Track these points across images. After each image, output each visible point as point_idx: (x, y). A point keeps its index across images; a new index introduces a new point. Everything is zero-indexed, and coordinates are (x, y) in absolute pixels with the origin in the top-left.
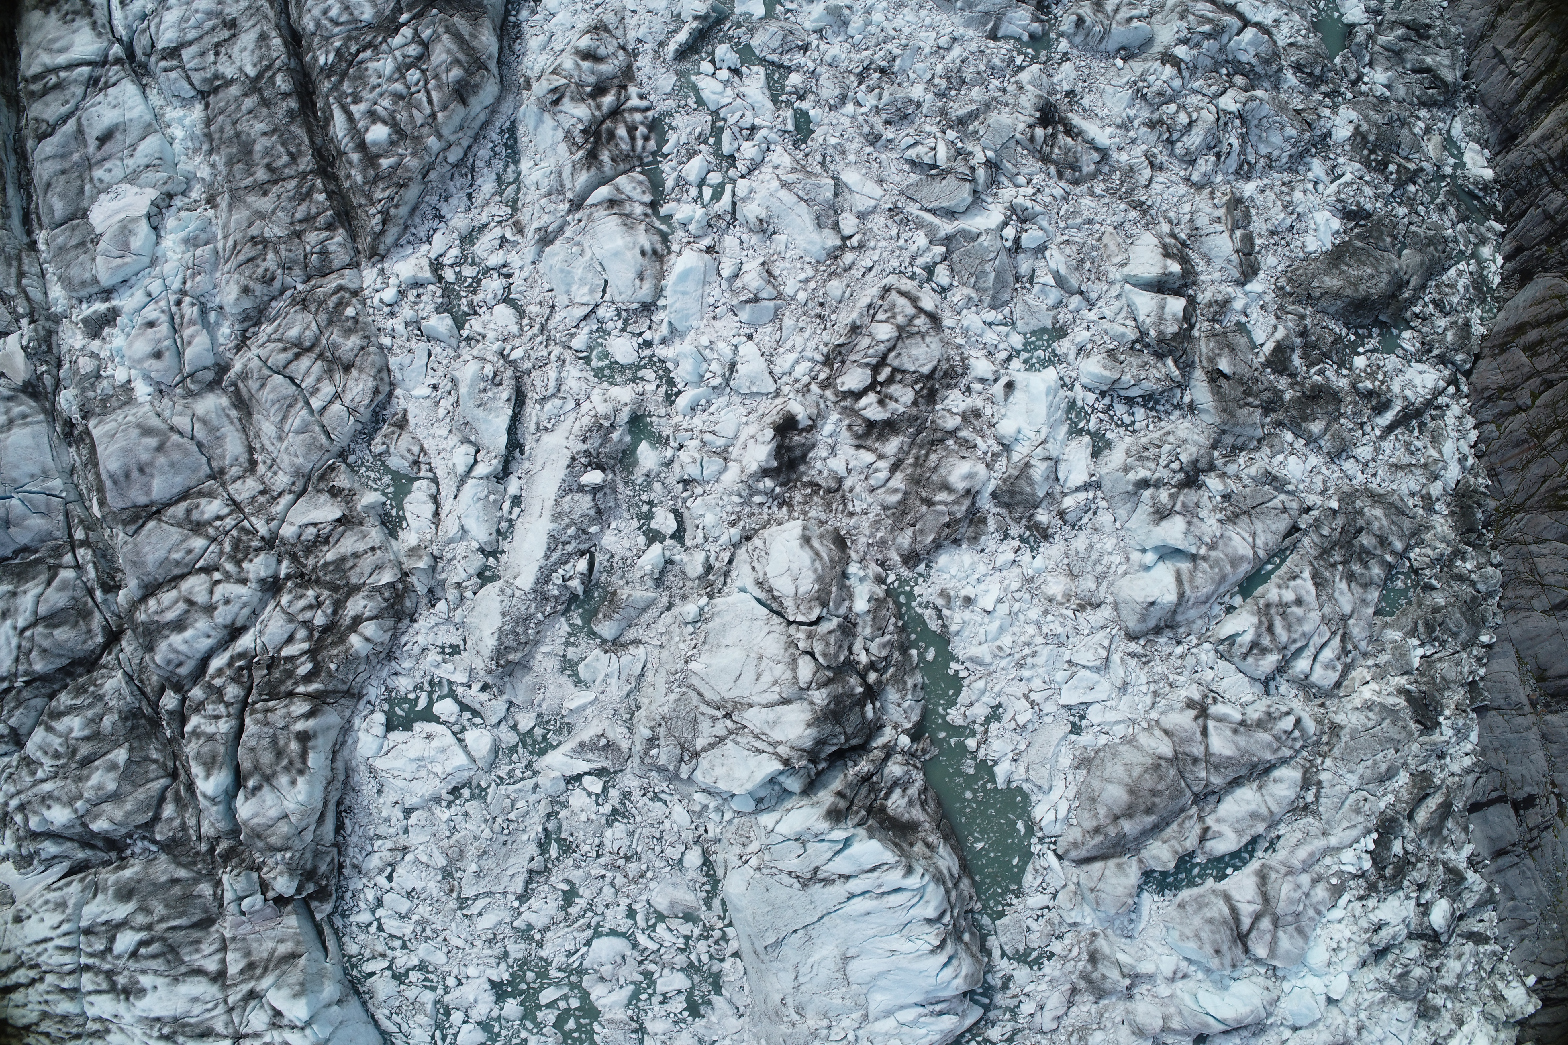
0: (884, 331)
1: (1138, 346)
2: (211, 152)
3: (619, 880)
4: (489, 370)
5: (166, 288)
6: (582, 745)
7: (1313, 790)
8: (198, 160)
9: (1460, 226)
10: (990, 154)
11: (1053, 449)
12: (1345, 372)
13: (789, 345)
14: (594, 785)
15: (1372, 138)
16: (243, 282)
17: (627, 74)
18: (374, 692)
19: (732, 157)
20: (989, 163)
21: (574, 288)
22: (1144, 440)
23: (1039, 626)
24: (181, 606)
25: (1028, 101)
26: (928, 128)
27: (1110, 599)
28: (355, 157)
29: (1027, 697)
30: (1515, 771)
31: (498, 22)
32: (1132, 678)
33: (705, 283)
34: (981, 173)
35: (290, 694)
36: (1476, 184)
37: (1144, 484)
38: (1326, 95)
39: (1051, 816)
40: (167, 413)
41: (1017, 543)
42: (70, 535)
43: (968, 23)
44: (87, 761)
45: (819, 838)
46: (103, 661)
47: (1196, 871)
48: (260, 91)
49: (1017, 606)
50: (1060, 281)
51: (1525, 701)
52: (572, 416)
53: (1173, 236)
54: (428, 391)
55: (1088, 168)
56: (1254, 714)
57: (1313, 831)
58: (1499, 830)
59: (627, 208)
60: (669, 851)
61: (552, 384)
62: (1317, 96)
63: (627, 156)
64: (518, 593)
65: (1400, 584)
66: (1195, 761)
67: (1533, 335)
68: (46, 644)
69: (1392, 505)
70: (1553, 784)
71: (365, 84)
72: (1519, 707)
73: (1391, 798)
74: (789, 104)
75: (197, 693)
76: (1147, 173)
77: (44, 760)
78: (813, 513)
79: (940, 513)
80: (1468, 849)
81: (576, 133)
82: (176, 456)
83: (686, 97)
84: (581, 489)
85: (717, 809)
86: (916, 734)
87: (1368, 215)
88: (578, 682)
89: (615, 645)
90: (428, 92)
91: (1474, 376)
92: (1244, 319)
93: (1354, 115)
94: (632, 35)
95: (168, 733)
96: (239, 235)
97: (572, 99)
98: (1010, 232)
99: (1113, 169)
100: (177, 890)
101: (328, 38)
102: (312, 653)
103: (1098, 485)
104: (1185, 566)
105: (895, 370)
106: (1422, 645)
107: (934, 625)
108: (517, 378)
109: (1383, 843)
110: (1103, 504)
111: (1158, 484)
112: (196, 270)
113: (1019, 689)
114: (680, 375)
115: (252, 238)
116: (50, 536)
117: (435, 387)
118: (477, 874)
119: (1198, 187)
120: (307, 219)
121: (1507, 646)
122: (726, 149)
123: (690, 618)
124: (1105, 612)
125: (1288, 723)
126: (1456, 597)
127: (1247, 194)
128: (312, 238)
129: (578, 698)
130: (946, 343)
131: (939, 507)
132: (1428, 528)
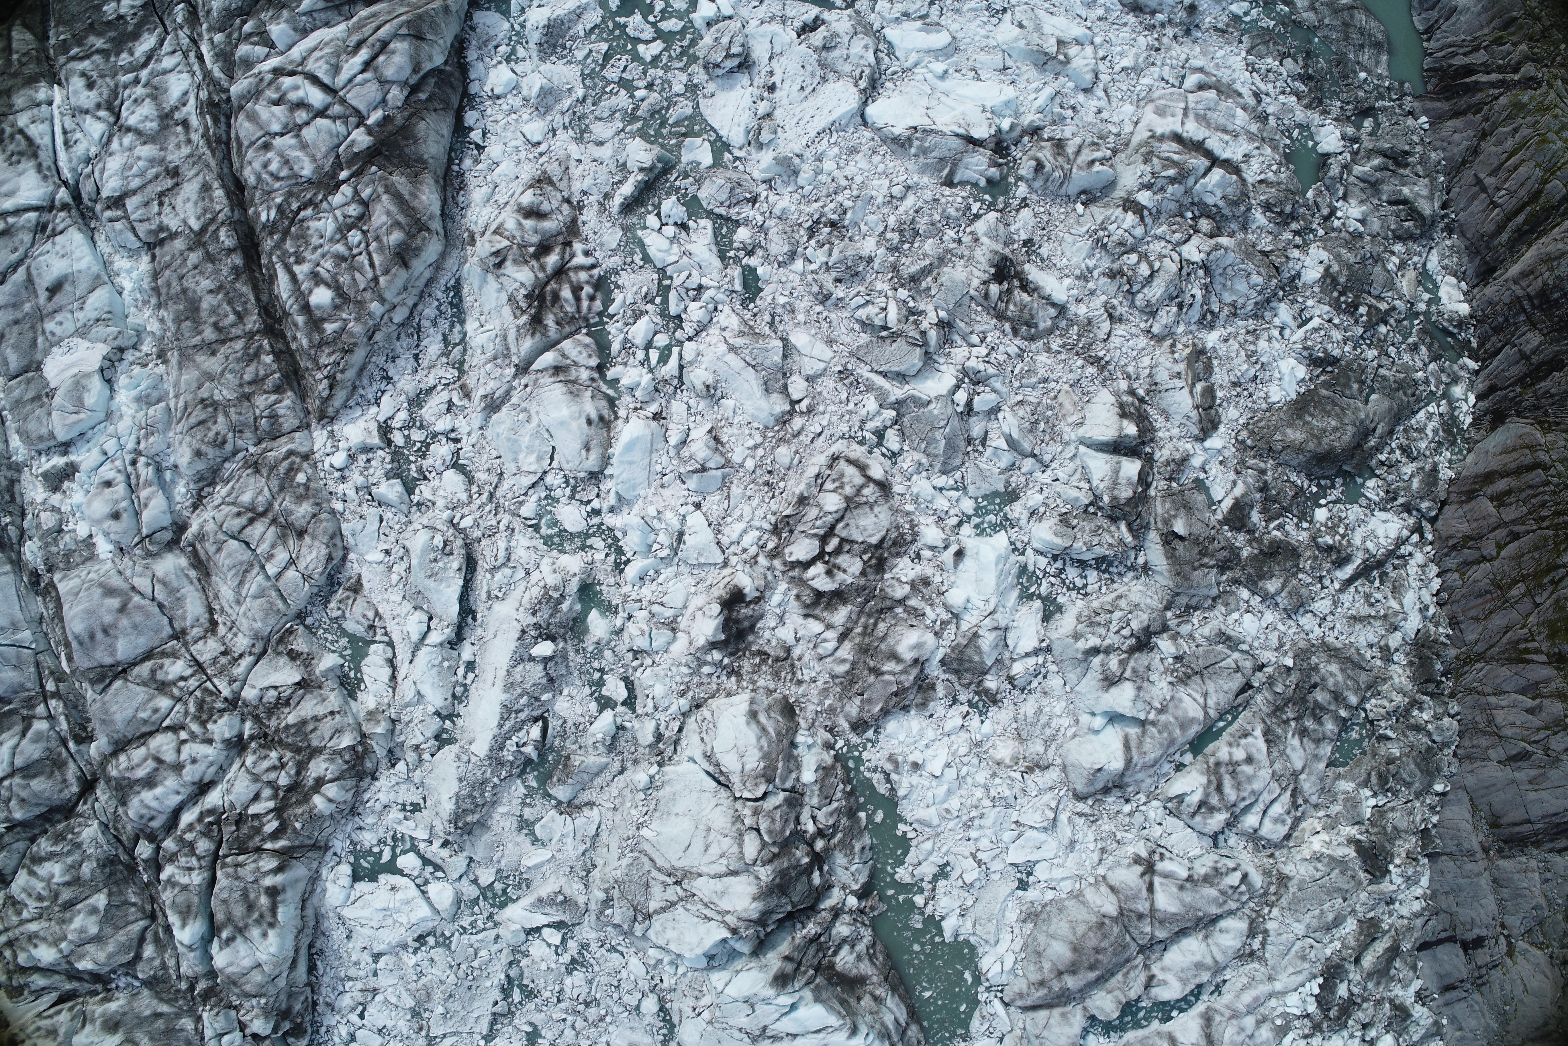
0: (832, 502)
1: (1092, 509)
2: (159, 306)
3: (580, 1023)
4: (438, 541)
5: (122, 447)
6: (540, 900)
7: (1260, 937)
8: (148, 312)
9: (1432, 366)
10: (943, 314)
11: (1002, 619)
12: (1305, 525)
13: (736, 514)
14: (553, 937)
15: (1342, 280)
16: (196, 445)
17: (572, 229)
18: (339, 845)
19: (679, 317)
20: (942, 324)
21: (521, 456)
22: (1096, 604)
23: (987, 789)
24: (151, 764)
25: (983, 255)
26: (879, 286)
27: (1059, 761)
28: (300, 319)
29: (974, 857)
30: (1465, 914)
31: (441, 172)
32: (1079, 836)
33: (652, 450)
34: (933, 335)
35: (259, 850)
36: (1450, 321)
37: (1095, 651)
38: (1297, 233)
39: (997, 968)
40: (128, 573)
41: (965, 708)
42: (42, 686)
43: (922, 170)
44: (69, 905)
45: (766, 1001)
46: (80, 808)
47: (1141, 1014)
48: (204, 245)
49: (964, 770)
50: (1012, 443)
51: (1477, 847)
52: (522, 586)
53: (1132, 392)
54: (380, 556)
55: (1045, 323)
56: (1201, 869)
57: (1259, 976)
58: (1448, 968)
59: (573, 374)
60: (627, 998)
61: (502, 554)
62: (1287, 235)
63: (573, 318)
64: (474, 759)
65: (1354, 735)
66: (1140, 916)
67: (1501, 485)
68: (24, 794)
69: (1349, 659)
70: (1503, 926)
71: (307, 244)
72: (1471, 854)
73: (1337, 945)
74: (737, 260)
75: (169, 844)
76: (1106, 326)
77: (28, 901)
78: (761, 683)
79: (888, 683)
80: (1417, 984)
81: (520, 297)
82: (138, 618)
83: (632, 253)
84: (532, 659)
85: (671, 963)
86: (862, 894)
87: (1335, 361)
88: (535, 841)
89: (570, 807)
90: (369, 254)
91: (1439, 523)
92: (1202, 476)
93: (1324, 255)
94: (577, 186)
95: (145, 878)
96: (190, 397)
97: (515, 262)
98: (961, 397)
99: (1071, 323)
100: (160, 1024)
101: (269, 193)
102: (278, 811)
103: (1049, 650)
104: (1134, 731)
105: (843, 540)
106: (1375, 795)
107: (882, 789)
108: (467, 545)
109: (1328, 987)
110: (1053, 668)
111: (1108, 651)
112: (149, 429)
113: (966, 849)
114: (630, 543)
115: (203, 400)
116: (22, 688)
117: (388, 552)
118: (444, 1016)
119: (1159, 339)
120: (257, 381)
121: (1462, 794)
122: (673, 310)
123: (641, 786)
124: (1054, 774)
125: (1234, 879)
126: (1412, 747)
127: (1209, 345)
128: (262, 401)
129: (535, 857)
130: (895, 511)
131: (887, 677)
132: (1385, 680)
